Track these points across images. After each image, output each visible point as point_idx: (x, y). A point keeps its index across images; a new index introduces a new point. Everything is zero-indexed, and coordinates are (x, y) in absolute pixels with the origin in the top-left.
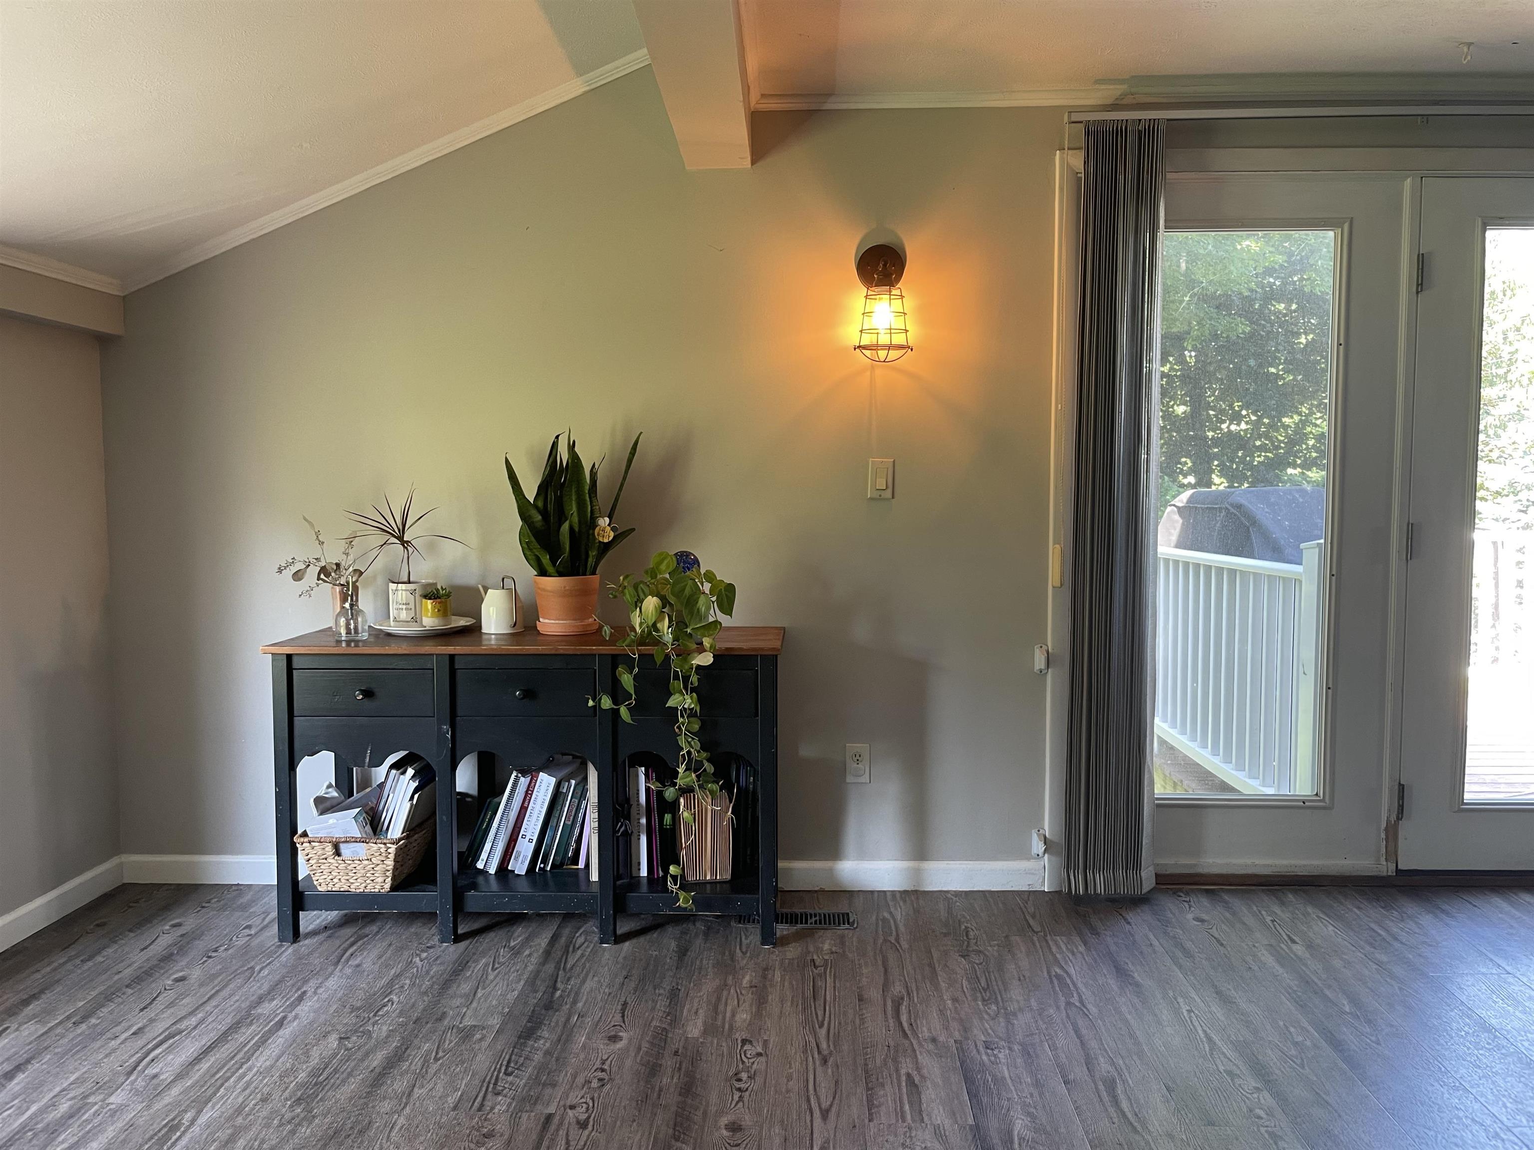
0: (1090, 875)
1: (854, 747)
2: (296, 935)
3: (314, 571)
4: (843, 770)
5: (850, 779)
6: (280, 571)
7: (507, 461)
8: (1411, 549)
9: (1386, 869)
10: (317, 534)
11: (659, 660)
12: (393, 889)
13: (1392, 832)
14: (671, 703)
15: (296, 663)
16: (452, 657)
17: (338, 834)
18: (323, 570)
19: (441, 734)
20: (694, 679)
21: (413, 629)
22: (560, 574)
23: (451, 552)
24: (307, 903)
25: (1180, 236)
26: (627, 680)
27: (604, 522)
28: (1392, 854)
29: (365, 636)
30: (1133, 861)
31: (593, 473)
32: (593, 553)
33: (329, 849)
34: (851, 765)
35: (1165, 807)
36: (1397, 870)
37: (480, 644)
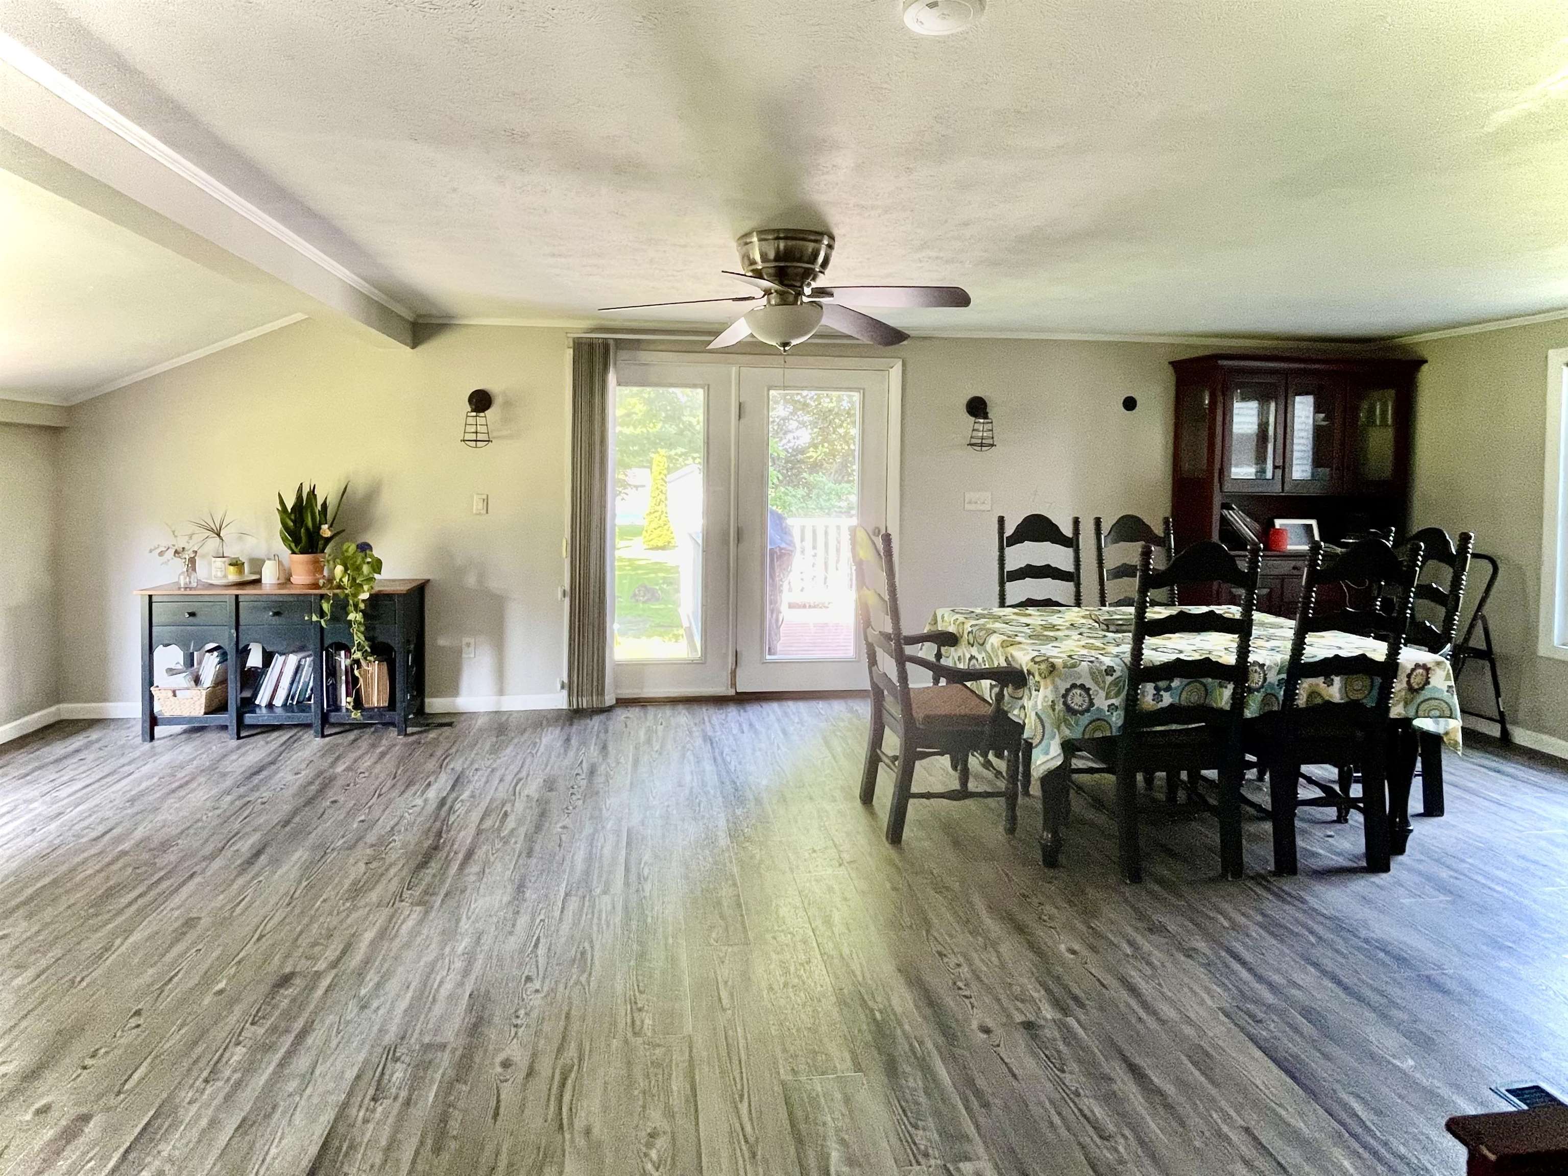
0: (580, 699)
1: (466, 640)
2: (152, 738)
3: (172, 551)
4: (460, 652)
5: (464, 655)
6: (151, 551)
7: (280, 495)
8: (739, 540)
9: (731, 692)
10: (173, 532)
11: (342, 596)
12: (206, 713)
13: (734, 673)
14: (349, 618)
15: (154, 599)
16: (237, 596)
17: (174, 686)
18: (176, 552)
19: (230, 635)
20: (362, 606)
21: (224, 582)
22: (302, 553)
23: (250, 542)
24: (159, 721)
25: (626, 390)
26: (326, 607)
27: (325, 527)
28: (734, 685)
29: (195, 585)
30: (601, 692)
31: (324, 505)
32: (321, 543)
33: (170, 694)
34: (465, 649)
35: (619, 665)
36: (737, 693)
37: (261, 589)
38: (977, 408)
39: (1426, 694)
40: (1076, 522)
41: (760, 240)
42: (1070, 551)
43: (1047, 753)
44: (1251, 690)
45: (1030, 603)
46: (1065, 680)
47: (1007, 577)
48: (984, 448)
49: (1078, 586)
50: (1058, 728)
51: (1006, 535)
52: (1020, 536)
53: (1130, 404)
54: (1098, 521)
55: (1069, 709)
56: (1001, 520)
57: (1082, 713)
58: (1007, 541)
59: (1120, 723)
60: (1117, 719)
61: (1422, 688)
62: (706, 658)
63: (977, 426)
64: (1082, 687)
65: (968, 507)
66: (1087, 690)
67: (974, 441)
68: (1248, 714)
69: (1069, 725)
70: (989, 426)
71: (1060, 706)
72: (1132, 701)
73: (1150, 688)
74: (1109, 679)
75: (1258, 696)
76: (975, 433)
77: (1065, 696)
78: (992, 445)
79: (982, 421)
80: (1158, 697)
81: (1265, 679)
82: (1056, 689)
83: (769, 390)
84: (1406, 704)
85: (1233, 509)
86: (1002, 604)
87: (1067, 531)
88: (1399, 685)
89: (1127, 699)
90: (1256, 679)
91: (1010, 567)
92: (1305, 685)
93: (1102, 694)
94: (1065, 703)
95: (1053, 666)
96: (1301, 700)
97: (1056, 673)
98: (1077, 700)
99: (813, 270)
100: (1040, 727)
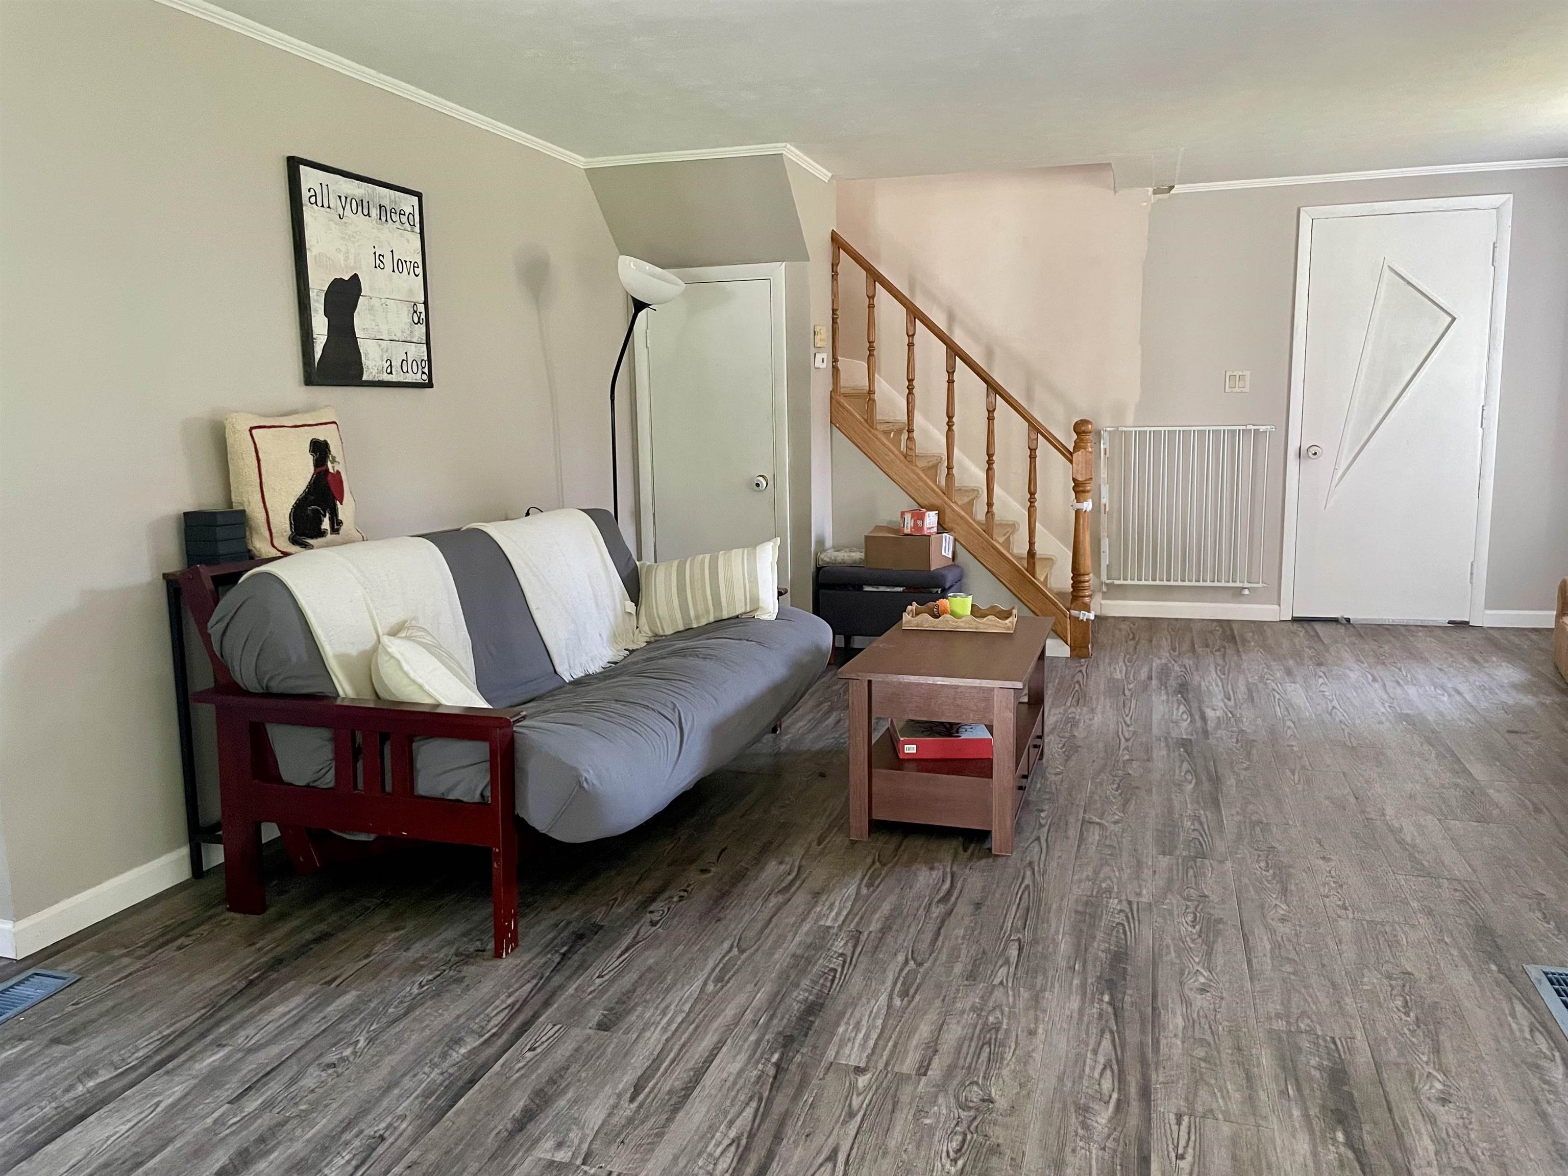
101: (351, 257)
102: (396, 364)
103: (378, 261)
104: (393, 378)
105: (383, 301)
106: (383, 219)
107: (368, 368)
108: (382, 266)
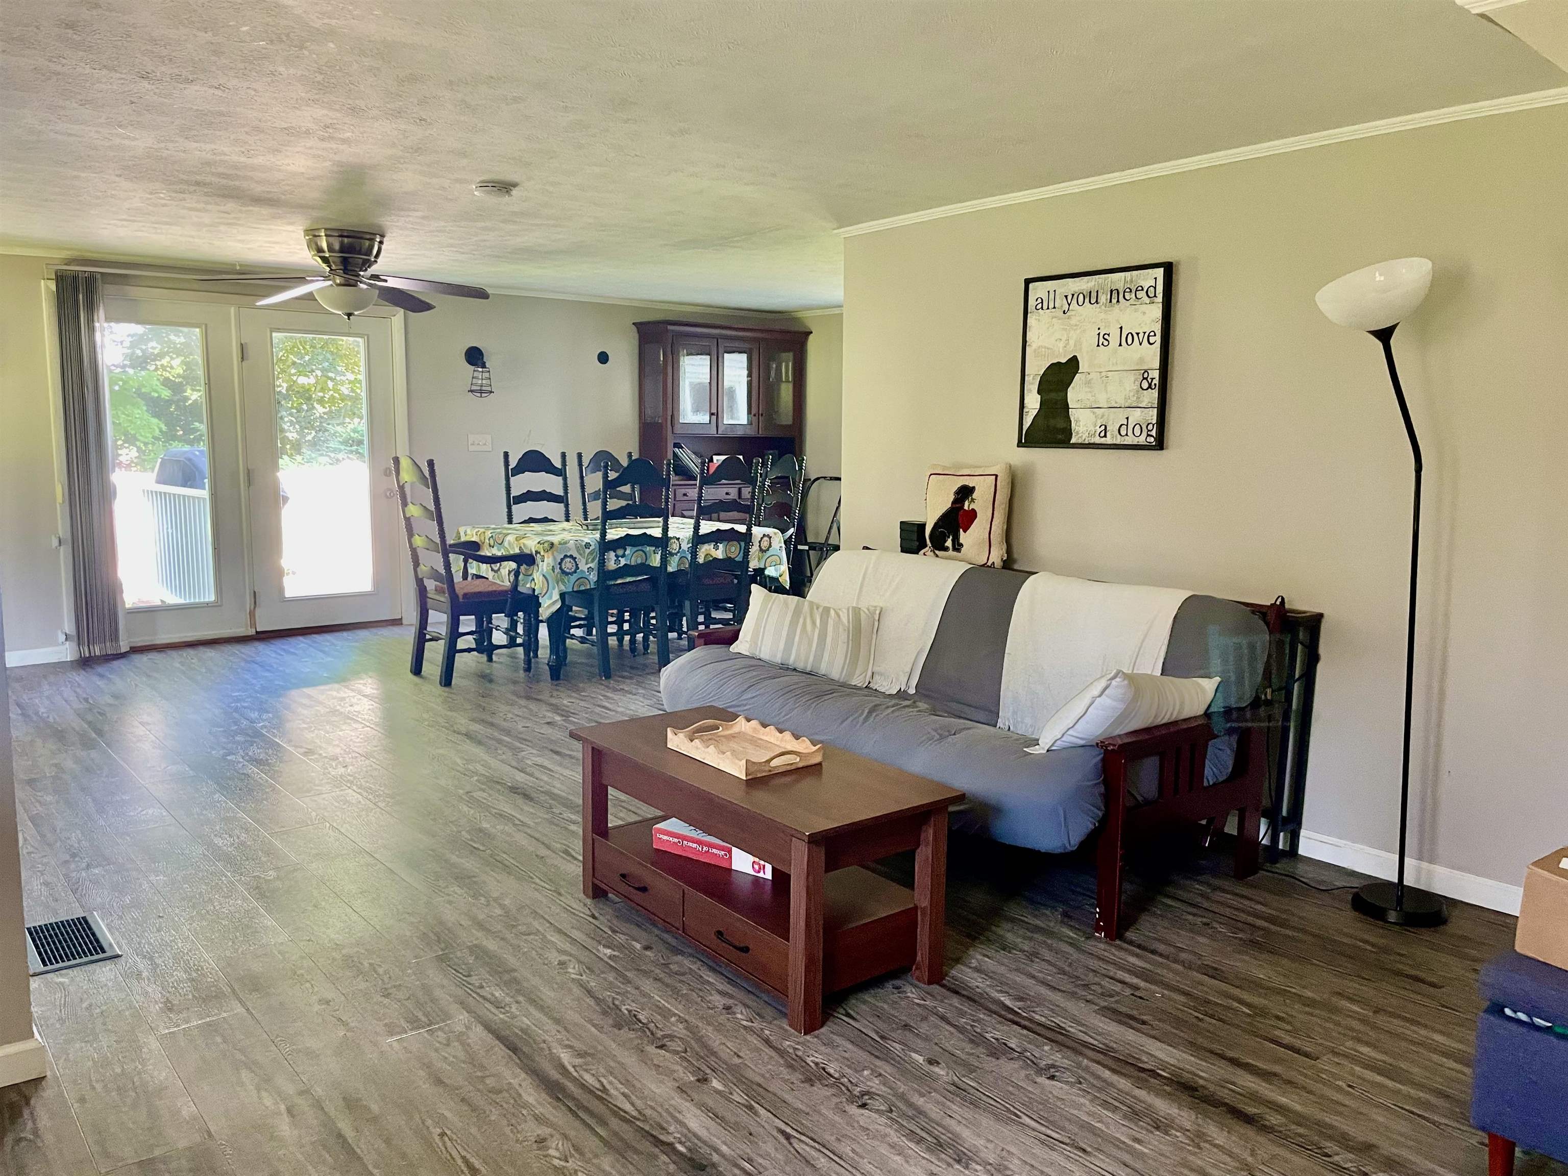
0: (91, 647)
8: (249, 482)
9: (252, 632)
13: (252, 614)
28: (253, 624)
30: (115, 637)
36: (257, 632)
38: (475, 356)
39: (769, 553)
40: (564, 455)
41: (326, 235)
42: (560, 479)
43: (551, 598)
44: (672, 554)
45: (532, 520)
46: (561, 553)
47: (513, 501)
48: (484, 395)
49: (567, 506)
50: (558, 584)
51: (510, 468)
52: (520, 469)
53: (603, 358)
54: (580, 456)
55: (563, 572)
56: (506, 455)
57: (571, 574)
58: (511, 472)
59: (595, 579)
60: (593, 577)
61: (768, 550)
62: (222, 600)
63: (476, 374)
64: (571, 556)
65: (471, 448)
66: (574, 559)
67: (474, 388)
68: (670, 569)
69: (563, 582)
70: (487, 375)
71: (557, 570)
72: (602, 563)
73: (612, 555)
74: (587, 551)
75: (676, 559)
76: (475, 381)
77: (560, 564)
78: (491, 392)
79: (480, 370)
80: (617, 561)
81: (680, 548)
82: (555, 559)
83: (271, 332)
84: (759, 560)
85: (682, 448)
86: (510, 521)
87: (558, 464)
88: (754, 549)
89: (599, 563)
90: (674, 547)
91: (514, 493)
92: (703, 550)
93: (584, 561)
94: (561, 568)
95: (552, 544)
96: (701, 560)
97: (554, 549)
98: (568, 565)
99: (369, 260)
100: (545, 582)
101: (1072, 342)
102: (1113, 428)
103: (1101, 340)
104: (1108, 440)
105: (1103, 374)
106: (1114, 301)
107: (1077, 433)
108: (1106, 343)
